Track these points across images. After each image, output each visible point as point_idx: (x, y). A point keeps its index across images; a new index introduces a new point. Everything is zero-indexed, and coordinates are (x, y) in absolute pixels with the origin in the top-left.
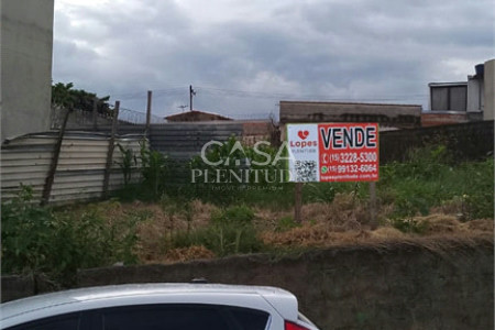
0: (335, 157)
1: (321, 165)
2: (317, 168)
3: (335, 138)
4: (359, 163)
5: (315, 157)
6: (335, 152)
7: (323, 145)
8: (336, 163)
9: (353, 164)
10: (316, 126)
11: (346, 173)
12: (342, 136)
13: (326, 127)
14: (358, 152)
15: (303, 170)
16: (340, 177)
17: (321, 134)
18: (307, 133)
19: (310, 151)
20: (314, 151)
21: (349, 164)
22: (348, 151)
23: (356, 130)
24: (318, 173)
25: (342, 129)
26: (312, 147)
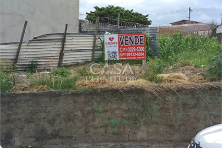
0: (126, 49)
1: (119, 53)
2: (118, 54)
3: (126, 40)
4: (136, 52)
5: (116, 49)
6: (126, 47)
7: (120, 44)
8: (126, 52)
9: (134, 52)
10: (117, 35)
11: (131, 56)
12: (129, 40)
13: (122, 36)
14: (136, 47)
15: (111, 55)
16: (128, 58)
17: (119, 39)
18: (113, 38)
19: (114, 46)
20: (116, 46)
21: (132, 52)
22: (132, 46)
23: (135, 37)
24: (118, 56)
25: (129, 36)
26: (116, 45)
